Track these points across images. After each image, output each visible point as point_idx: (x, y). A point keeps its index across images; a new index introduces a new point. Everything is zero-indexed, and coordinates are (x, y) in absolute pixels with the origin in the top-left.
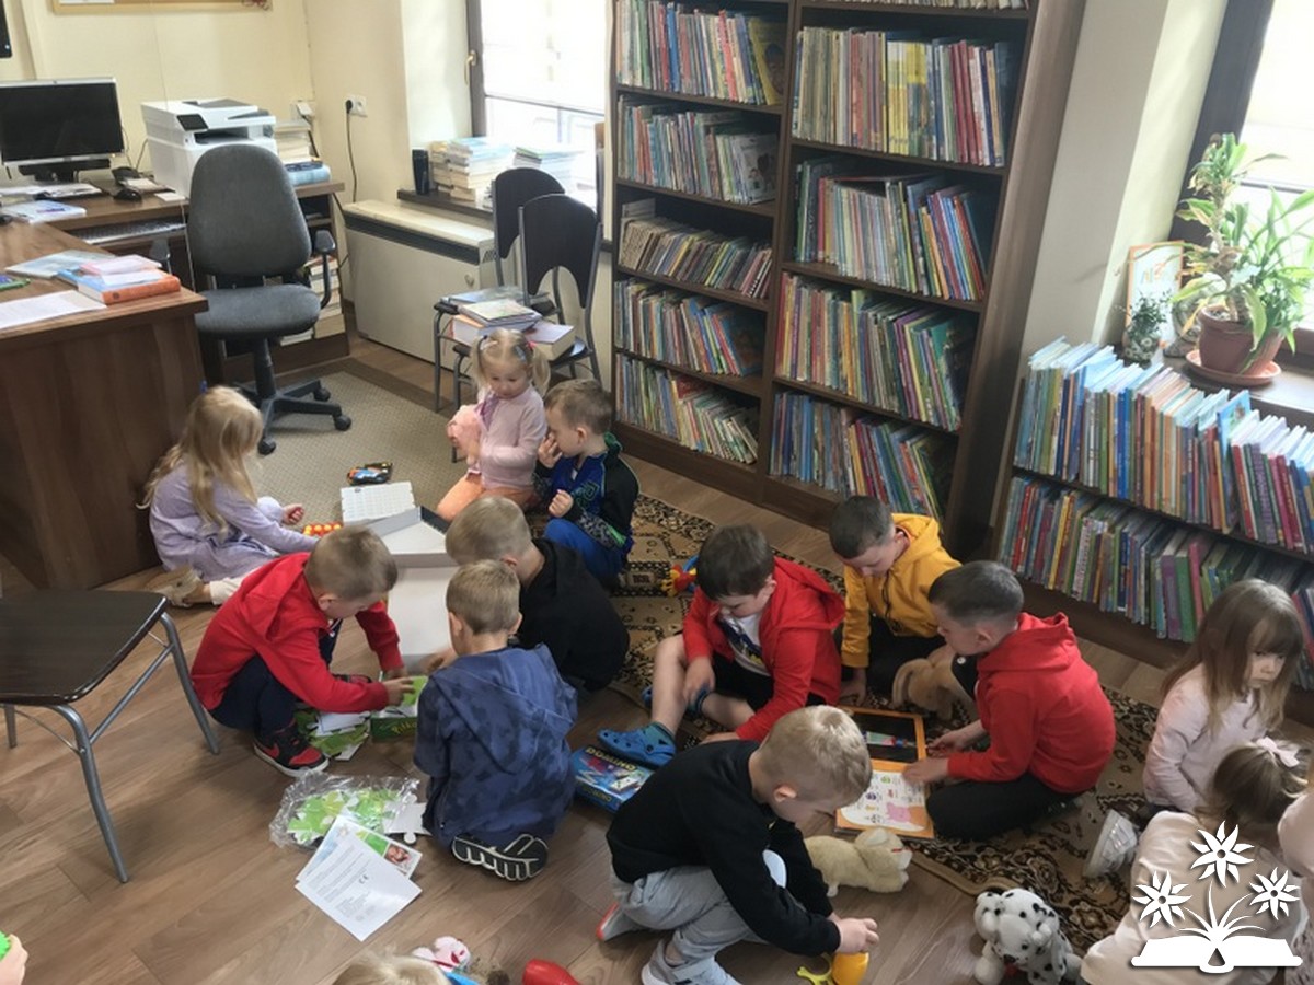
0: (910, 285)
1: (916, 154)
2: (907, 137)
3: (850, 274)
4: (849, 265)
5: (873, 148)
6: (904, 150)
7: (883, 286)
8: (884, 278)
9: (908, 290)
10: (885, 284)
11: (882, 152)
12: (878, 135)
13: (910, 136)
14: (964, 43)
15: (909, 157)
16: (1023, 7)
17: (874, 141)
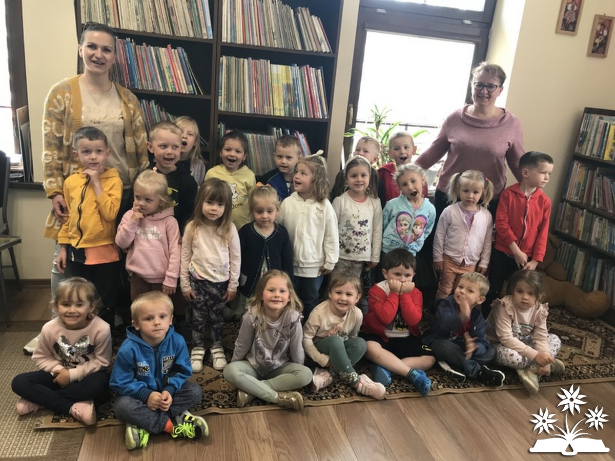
1: (287, 115)
2: (283, 108)
5: (267, 114)
11: (271, 116)
12: (269, 108)
13: (285, 108)
14: (308, 66)
15: (285, 117)
16: (330, 52)
17: (266, 110)
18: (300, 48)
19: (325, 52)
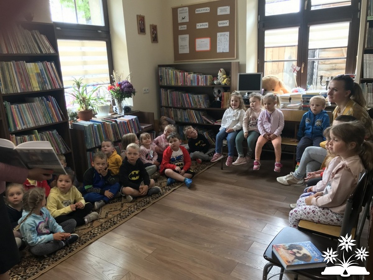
0: (50, 122)
1: (41, 90)
2: (38, 86)
3: (32, 126)
4: (31, 124)
5: (30, 91)
6: (39, 90)
7: (43, 125)
8: (42, 123)
9: (50, 123)
10: (43, 124)
11: (33, 91)
12: (31, 87)
13: (39, 86)
14: (46, 61)
15: (41, 91)
16: (55, 53)
17: (30, 89)
18: (39, 52)
19: (53, 53)
